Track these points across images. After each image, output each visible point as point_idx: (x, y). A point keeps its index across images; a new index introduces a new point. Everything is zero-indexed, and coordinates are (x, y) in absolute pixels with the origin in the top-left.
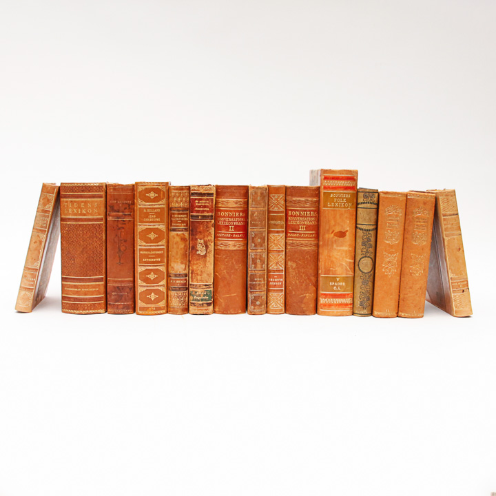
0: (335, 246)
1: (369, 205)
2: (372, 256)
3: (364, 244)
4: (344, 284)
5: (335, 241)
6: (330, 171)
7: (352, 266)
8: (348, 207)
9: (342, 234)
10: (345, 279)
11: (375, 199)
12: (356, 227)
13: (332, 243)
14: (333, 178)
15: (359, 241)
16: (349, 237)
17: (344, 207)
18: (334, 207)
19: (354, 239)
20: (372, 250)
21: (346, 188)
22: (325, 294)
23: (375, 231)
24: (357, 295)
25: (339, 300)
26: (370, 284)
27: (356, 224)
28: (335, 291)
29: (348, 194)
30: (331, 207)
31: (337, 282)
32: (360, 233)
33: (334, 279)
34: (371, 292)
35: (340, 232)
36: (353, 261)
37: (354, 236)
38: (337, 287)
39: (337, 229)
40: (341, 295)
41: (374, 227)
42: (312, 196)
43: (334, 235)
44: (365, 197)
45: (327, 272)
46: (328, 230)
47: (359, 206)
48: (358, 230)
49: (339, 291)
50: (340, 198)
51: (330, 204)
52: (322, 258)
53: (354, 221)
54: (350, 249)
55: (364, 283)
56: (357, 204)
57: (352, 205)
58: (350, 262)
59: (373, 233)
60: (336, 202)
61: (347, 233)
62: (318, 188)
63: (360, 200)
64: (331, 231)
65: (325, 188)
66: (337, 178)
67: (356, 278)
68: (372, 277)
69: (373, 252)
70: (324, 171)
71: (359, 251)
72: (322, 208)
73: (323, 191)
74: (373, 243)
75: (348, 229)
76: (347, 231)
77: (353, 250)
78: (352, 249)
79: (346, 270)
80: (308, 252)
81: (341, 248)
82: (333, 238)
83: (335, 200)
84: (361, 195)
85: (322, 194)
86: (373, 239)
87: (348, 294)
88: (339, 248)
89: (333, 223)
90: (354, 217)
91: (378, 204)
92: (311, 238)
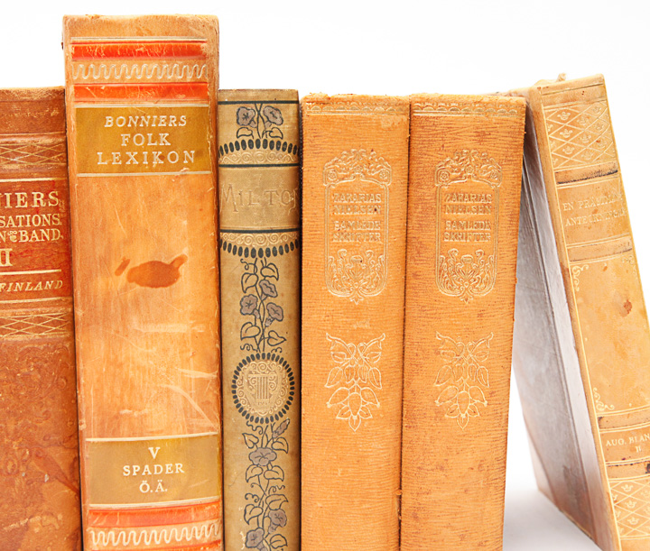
0: (134, 322)
1: (259, 155)
2: (287, 351)
3: (248, 306)
4: (179, 467)
5: (136, 303)
6: (97, 24)
7: (212, 397)
8: (179, 166)
9: (162, 274)
10: (182, 449)
11: (286, 130)
12: (219, 242)
13: (124, 308)
14: (111, 53)
15: (232, 296)
16: (191, 284)
17: (166, 168)
18: (122, 169)
19: (212, 289)
20: (282, 328)
21: (167, 90)
22: (105, 513)
23: (292, 255)
24: (236, 507)
25: (165, 530)
26: (284, 461)
27: (219, 230)
28: (145, 498)
29: (178, 112)
30: (110, 169)
31: (152, 462)
32: (233, 265)
33: (138, 452)
34: (290, 494)
35: (153, 264)
36: (214, 375)
37: (212, 280)
38: (152, 480)
39: (140, 256)
40: (170, 510)
41: (289, 238)
42: (32, 127)
43: (130, 279)
44: (244, 120)
45: (111, 423)
46: (105, 261)
47: (225, 159)
48: (224, 253)
49: (160, 496)
50: (145, 131)
51: (108, 156)
52: (88, 370)
53: (210, 219)
54: (200, 329)
55: (260, 458)
56: (218, 151)
57: (199, 154)
58: (202, 382)
59: (282, 262)
60: (130, 147)
61: (183, 270)
62: (58, 97)
63: (228, 135)
64: (115, 265)
65: (81, 91)
66: (127, 52)
67: (227, 442)
68: (289, 434)
69: (291, 337)
70: (73, 26)
71: (232, 337)
72: (76, 175)
73: (73, 105)
74: (284, 299)
75: (185, 251)
76: (181, 260)
77: (213, 333)
78: (206, 329)
79: (187, 410)
80: (28, 353)
81: (162, 328)
82: (125, 289)
83: (125, 137)
84: (227, 113)
85: (72, 118)
86: (284, 286)
87: (200, 507)
88: (152, 329)
89: (120, 230)
90: (209, 204)
91: (298, 150)
92: (38, 294)
